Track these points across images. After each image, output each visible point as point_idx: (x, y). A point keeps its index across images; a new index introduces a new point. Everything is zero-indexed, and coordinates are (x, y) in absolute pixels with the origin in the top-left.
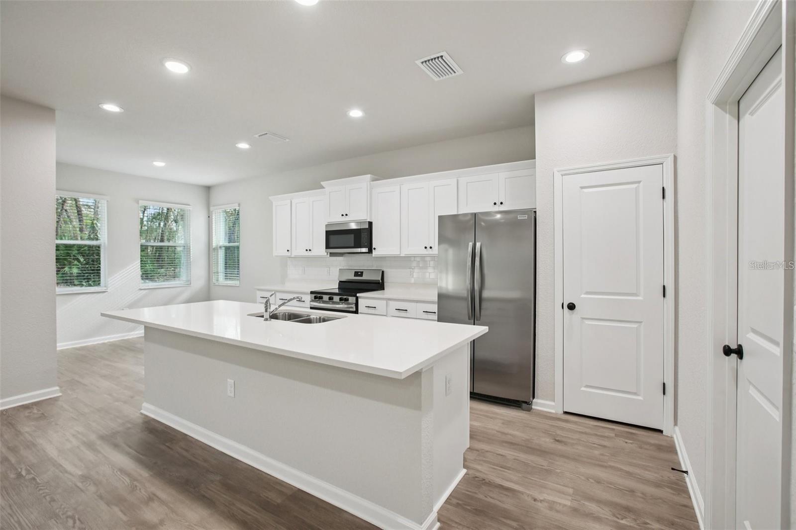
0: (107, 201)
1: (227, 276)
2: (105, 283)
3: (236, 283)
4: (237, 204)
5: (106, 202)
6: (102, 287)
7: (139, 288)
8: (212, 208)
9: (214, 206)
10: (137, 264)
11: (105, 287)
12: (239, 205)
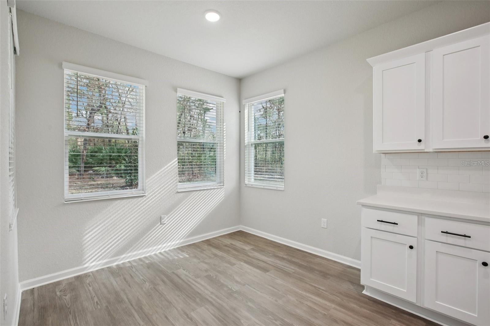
0: (146, 86)
1: (257, 177)
2: (143, 186)
3: (280, 186)
4: (282, 91)
5: (144, 87)
6: (140, 190)
7: (177, 191)
8: (244, 102)
9: (246, 99)
10: (174, 162)
11: (143, 190)
12: (285, 92)
